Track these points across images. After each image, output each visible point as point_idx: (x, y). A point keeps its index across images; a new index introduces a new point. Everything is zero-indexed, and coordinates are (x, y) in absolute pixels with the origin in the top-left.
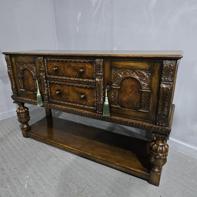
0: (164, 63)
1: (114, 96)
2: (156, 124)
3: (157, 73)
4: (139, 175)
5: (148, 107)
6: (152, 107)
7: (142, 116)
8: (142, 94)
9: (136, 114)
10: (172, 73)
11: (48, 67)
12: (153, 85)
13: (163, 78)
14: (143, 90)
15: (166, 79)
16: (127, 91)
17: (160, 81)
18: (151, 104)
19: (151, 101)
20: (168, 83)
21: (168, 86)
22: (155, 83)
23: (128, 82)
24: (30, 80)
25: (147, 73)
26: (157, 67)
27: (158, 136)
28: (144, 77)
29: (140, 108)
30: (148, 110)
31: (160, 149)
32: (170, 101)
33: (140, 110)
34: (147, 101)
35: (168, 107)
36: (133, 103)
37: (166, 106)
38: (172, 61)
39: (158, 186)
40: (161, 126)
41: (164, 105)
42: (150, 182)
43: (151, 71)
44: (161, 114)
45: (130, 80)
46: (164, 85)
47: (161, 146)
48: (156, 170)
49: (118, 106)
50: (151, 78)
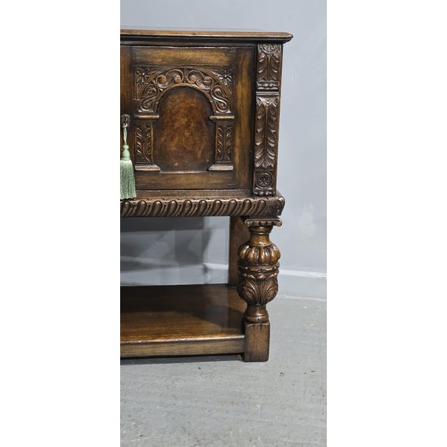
0: (260, 51)
1: (142, 143)
2: (252, 195)
3: (245, 73)
4: (220, 348)
5: (231, 155)
6: (239, 157)
7: (220, 181)
8: (215, 125)
9: (204, 180)
10: (276, 72)
12: (239, 103)
13: (261, 83)
14: (218, 117)
15: (267, 85)
16: (177, 125)
17: (254, 89)
18: (237, 151)
19: (238, 141)
20: (270, 93)
21: (272, 102)
22: (242, 96)
23: (178, 101)
25: (222, 74)
26: (244, 59)
27: (260, 223)
28: (218, 84)
29: (214, 163)
30: (232, 163)
31: (264, 255)
32: (276, 134)
33: (214, 168)
34: (228, 143)
35: (275, 150)
36: (193, 153)
37: (270, 147)
38: (275, 46)
39: (267, 360)
40: (264, 195)
41: (265, 145)
42: (247, 357)
43: (232, 70)
44: (261, 167)
45: (182, 95)
46: (263, 100)
47: (265, 247)
48: (259, 316)
49: (155, 168)
50: (233, 86)
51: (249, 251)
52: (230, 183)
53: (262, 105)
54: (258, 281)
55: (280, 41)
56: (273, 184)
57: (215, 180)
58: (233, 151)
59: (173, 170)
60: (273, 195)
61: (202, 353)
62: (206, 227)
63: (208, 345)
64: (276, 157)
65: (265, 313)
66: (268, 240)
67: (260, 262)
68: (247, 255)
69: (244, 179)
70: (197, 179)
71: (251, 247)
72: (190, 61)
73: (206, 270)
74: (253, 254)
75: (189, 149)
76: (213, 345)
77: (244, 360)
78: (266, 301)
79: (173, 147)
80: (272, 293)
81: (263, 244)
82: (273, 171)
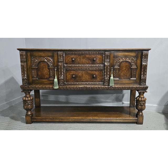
0: (143, 52)
1: (115, 73)
2: (140, 85)
3: (139, 57)
4: (132, 121)
5: (135, 76)
7: (133, 82)
8: (132, 69)
9: (129, 82)
10: (147, 57)
11: (66, 59)
12: (138, 64)
13: (143, 59)
15: (145, 60)
16: (123, 69)
17: (141, 61)
18: (137, 75)
19: (137, 73)
21: (146, 64)
24: (45, 70)
25: (134, 58)
26: (139, 54)
27: (142, 92)
28: (133, 60)
29: (131, 78)
30: (136, 78)
31: (143, 99)
32: (146, 71)
33: (131, 79)
34: (135, 73)
35: (146, 75)
36: (127, 76)
37: (145, 74)
38: (147, 51)
39: (142, 124)
40: (143, 85)
41: (144, 74)
42: (138, 123)
43: (136, 57)
44: (143, 79)
45: (125, 63)
46: (144, 63)
47: (143, 97)
48: (141, 114)
49: (118, 79)
50: (136, 60)
51: (139, 98)
52: (135, 82)
53: (144, 64)
54: (141, 105)
55: (148, 50)
56: (145, 83)
57: (131, 82)
58: (136, 75)
59: (122, 79)
60: (145, 85)
61: (127, 122)
62: (123, 93)
63: (129, 120)
64: (146, 76)
65: (142, 113)
66: (143, 96)
67: (142, 101)
68: (138, 99)
69: (138, 81)
70: (127, 81)
71: (139, 97)
72: (127, 55)
73: (123, 103)
74: (140, 99)
75: (126, 75)
76: (130, 120)
77: (137, 124)
78: (143, 110)
79: (122, 74)
80: (144, 108)
81: (142, 97)
82: (145, 80)
